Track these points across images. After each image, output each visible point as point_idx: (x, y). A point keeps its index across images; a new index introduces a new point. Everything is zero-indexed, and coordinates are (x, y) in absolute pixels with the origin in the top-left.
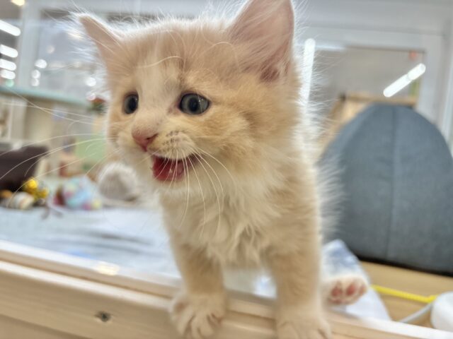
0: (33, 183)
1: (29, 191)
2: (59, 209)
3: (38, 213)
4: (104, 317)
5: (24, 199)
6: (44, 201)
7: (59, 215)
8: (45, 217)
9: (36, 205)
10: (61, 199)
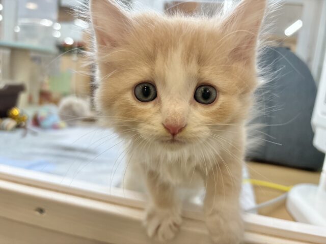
0: (16, 112)
1: (14, 117)
2: (35, 129)
3: (19, 133)
4: (41, 211)
5: (9, 123)
6: (24, 124)
7: (34, 134)
8: (24, 135)
9: (18, 126)
10: (37, 122)
